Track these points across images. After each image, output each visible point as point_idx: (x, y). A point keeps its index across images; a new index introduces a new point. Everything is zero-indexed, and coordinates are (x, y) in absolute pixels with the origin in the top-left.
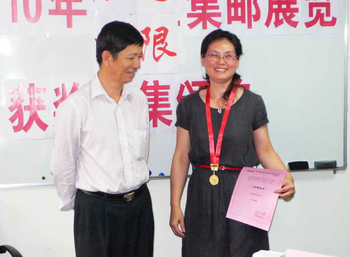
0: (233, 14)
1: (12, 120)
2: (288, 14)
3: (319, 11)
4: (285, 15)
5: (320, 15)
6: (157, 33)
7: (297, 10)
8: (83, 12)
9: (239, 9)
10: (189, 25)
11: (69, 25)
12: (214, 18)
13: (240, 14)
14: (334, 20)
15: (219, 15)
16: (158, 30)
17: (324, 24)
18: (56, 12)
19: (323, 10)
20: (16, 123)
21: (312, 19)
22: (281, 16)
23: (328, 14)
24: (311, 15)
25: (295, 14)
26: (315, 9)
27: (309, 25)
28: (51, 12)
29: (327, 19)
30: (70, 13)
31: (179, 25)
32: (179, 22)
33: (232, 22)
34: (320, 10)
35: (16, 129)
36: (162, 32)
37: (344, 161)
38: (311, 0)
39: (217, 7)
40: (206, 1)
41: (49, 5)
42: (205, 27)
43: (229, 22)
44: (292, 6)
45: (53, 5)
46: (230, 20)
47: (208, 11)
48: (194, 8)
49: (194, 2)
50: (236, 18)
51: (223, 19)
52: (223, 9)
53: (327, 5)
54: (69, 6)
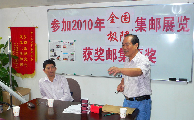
0: (151, 27)
1: (84, 57)
2: (171, 27)
3: (183, 26)
6: (125, 33)
7: (174, 26)
8: (104, 27)
10: (136, 31)
11: (100, 30)
12: (144, 29)
13: (153, 27)
15: (146, 27)
16: (126, 32)
18: (96, 27)
20: (85, 58)
21: (180, 29)
22: (168, 28)
23: (186, 27)
24: (179, 27)
25: (173, 27)
26: (181, 26)
28: (95, 27)
29: (186, 29)
30: (100, 27)
31: (132, 31)
32: (133, 30)
33: (150, 30)
35: (85, 60)
36: (127, 33)
37: (191, 79)
38: (180, 22)
39: (145, 25)
40: (142, 23)
41: (94, 25)
42: (141, 31)
43: (149, 30)
44: (172, 25)
45: (96, 25)
46: (150, 29)
47: (142, 26)
48: (138, 25)
49: (138, 24)
50: (152, 29)
51: (147, 29)
52: (147, 25)
53: (186, 24)
54: (100, 25)
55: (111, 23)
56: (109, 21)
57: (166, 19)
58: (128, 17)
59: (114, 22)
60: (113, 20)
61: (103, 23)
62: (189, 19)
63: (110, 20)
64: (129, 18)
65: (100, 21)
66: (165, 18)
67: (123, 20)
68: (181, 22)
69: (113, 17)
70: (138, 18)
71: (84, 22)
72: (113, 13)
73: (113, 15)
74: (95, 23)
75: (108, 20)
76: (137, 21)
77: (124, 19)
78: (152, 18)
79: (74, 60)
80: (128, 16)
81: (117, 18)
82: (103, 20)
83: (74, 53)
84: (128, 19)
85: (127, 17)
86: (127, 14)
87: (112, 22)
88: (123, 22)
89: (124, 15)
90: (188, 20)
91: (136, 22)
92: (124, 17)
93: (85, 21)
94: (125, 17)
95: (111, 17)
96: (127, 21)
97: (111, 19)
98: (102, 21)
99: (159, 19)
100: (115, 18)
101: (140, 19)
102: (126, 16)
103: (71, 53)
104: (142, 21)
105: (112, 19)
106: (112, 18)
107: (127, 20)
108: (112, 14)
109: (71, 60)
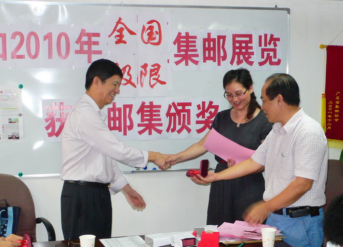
0: (207, 56)
1: (47, 128)
2: (247, 56)
3: (268, 54)
4: (244, 57)
5: (269, 57)
6: (153, 68)
7: (253, 53)
8: (100, 52)
9: (212, 52)
10: (175, 63)
11: (90, 61)
12: (193, 58)
13: (212, 56)
14: (279, 61)
15: (197, 56)
16: (153, 66)
17: (272, 63)
18: (80, 52)
19: (272, 54)
20: (50, 130)
21: (263, 60)
22: (241, 57)
23: (275, 57)
24: (263, 57)
25: (251, 56)
26: (266, 53)
27: (261, 64)
28: (77, 52)
29: (274, 60)
30: (90, 53)
31: (168, 62)
32: (168, 60)
33: (207, 61)
34: (270, 54)
35: (50, 135)
36: (156, 67)
38: (263, 47)
39: (196, 50)
40: (187, 46)
41: (75, 47)
42: (187, 64)
43: (204, 61)
44: (249, 51)
45: (78, 47)
46: (205, 59)
47: (189, 53)
48: (179, 50)
49: (179, 47)
50: (209, 58)
51: (200, 59)
52: (200, 51)
53: (274, 51)
54: (90, 48)
55: (117, 43)
56: (113, 39)
57: (237, 39)
58: (156, 32)
59: (125, 42)
60: (121, 36)
61: (97, 43)
62: (278, 39)
63: (116, 36)
64: (159, 33)
65: (90, 39)
66: (235, 36)
67: (146, 37)
68: (266, 45)
69: (121, 30)
70: (180, 34)
71: (45, 38)
72: (120, 19)
73: (120, 26)
74: (77, 42)
75: (109, 36)
76: (178, 41)
77: (148, 34)
78: (209, 34)
79: (18, 138)
80: (156, 29)
81: (132, 33)
82: (98, 35)
83: (20, 119)
84: (157, 36)
85: (154, 31)
86: (154, 24)
87: (120, 40)
88: (146, 41)
89: (147, 26)
90: (277, 42)
91: (174, 43)
92: (147, 30)
93: (48, 37)
94: (149, 31)
95: (118, 29)
96: (156, 41)
97: (116, 33)
98: (94, 39)
99: (224, 38)
100: (125, 32)
101: (183, 37)
102: (151, 28)
103: (10, 119)
104: (187, 42)
105: (119, 34)
106: (118, 31)
107: (155, 39)
108: (119, 22)
109: (10, 138)
